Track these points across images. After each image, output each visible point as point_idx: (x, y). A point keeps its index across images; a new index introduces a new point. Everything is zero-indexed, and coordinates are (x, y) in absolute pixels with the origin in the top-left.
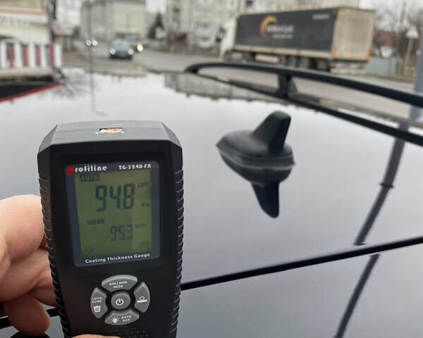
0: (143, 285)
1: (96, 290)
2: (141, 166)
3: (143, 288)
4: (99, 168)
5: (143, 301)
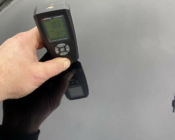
0: (67, 46)
1: (56, 48)
2: (59, 17)
3: (67, 47)
4: (49, 18)
5: (68, 49)
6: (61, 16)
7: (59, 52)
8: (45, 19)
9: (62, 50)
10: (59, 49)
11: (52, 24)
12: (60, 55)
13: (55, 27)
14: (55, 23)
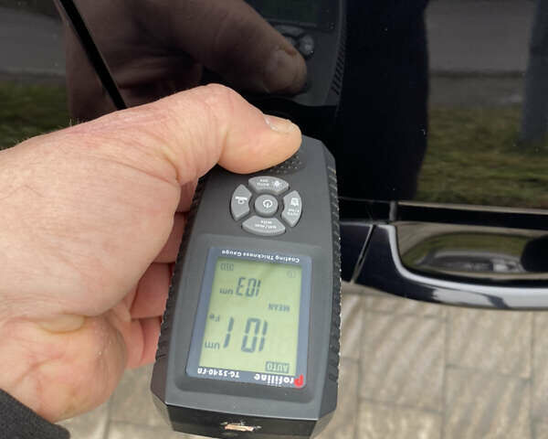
2: (211, 372)
4: (264, 378)
5: (241, 198)
6: (200, 371)
7: (285, 198)
8: (287, 380)
9: (268, 204)
10: (278, 214)
11: (263, 340)
12: (287, 185)
13: (253, 325)
14: (249, 345)
